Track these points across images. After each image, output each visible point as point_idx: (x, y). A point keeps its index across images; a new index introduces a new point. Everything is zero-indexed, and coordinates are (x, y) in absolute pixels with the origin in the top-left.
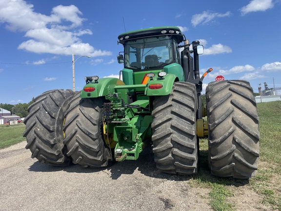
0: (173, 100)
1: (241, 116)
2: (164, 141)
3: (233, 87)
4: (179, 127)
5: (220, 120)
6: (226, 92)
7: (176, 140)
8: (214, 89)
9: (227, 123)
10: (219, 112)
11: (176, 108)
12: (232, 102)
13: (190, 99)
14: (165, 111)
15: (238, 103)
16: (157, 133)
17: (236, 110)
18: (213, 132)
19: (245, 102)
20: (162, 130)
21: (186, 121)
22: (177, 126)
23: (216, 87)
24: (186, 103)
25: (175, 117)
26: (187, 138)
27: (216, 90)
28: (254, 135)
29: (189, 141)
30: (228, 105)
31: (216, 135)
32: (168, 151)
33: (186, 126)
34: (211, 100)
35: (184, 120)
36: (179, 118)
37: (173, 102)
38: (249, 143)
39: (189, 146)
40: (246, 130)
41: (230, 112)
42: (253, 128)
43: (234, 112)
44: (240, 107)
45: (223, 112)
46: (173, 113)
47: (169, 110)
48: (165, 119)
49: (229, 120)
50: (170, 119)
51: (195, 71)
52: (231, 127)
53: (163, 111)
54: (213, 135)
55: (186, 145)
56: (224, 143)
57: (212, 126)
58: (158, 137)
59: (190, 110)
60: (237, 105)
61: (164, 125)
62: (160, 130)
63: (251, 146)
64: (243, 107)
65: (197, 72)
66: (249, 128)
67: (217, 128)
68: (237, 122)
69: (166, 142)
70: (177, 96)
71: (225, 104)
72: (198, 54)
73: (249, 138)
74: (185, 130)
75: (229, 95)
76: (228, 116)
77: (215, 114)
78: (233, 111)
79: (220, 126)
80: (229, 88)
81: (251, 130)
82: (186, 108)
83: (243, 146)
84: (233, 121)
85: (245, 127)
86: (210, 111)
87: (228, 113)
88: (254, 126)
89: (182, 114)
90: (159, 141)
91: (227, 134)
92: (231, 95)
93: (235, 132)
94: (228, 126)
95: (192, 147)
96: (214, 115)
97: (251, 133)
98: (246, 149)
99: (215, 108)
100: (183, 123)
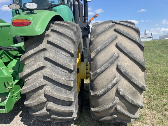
0: (49, 42)
1: (127, 63)
2: (35, 95)
3: (118, 27)
4: (53, 78)
5: (103, 68)
6: (111, 33)
7: (50, 94)
8: (97, 30)
9: (111, 72)
10: (102, 59)
11: (51, 53)
12: (117, 46)
13: (70, 41)
14: (37, 56)
15: (124, 47)
16: (27, 85)
17: (122, 56)
18: (95, 82)
19: (132, 45)
20: (33, 81)
21: (62, 70)
22: (50, 77)
23: (100, 27)
24: (64, 47)
25: (49, 64)
26: (63, 90)
27: (99, 31)
28: (140, 86)
29: (66, 93)
30: (113, 49)
31: (97, 86)
32: (43, 105)
33: (62, 76)
34: (94, 43)
35: (60, 69)
36: (54, 65)
37: (48, 45)
38: (134, 94)
39: (66, 100)
40: (133, 80)
41: (115, 58)
42: (140, 77)
43: (119, 59)
44: (126, 52)
45: (107, 58)
46: (46, 59)
47: (42, 55)
48: (35, 67)
49: (113, 69)
50: (42, 68)
51: (84, 16)
52: (115, 77)
53: (34, 56)
54: (94, 85)
55: (62, 99)
56: (106, 95)
57: (93, 76)
58: (28, 91)
59: (68, 55)
60: (123, 49)
61: (36, 74)
62: (30, 81)
63: (135, 98)
64: (129, 52)
65: (86, 18)
66: (136, 79)
67: (98, 77)
68: (123, 71)
69: (39, 95)
70: (53, 38)
71: (108, 48)
72: (87, 2)
73: (134, 89)
74: (61, 82)
75: (114, 37)
76: (112, 63)
77: (97, 60)
78: (118, 57)
79: (102, 75)
80: (114, 28)
81: (137, 81)
82: (64, 53)
83: (127, 99)
84: (118, 69)
85: (131, 78)
86: (92, 57)
87: (112, 60)
88: (140, 75)
89: (57, 62)
90: (30, 94)
91: (110, 85)
92: (116, 37)
93: (120, 83)
94: (112, 75)
95: (70, 100)
96: (96, 62)
97: (138, 84)
98: (130, 102)
99: (98, 52)
100: (60, 72)
